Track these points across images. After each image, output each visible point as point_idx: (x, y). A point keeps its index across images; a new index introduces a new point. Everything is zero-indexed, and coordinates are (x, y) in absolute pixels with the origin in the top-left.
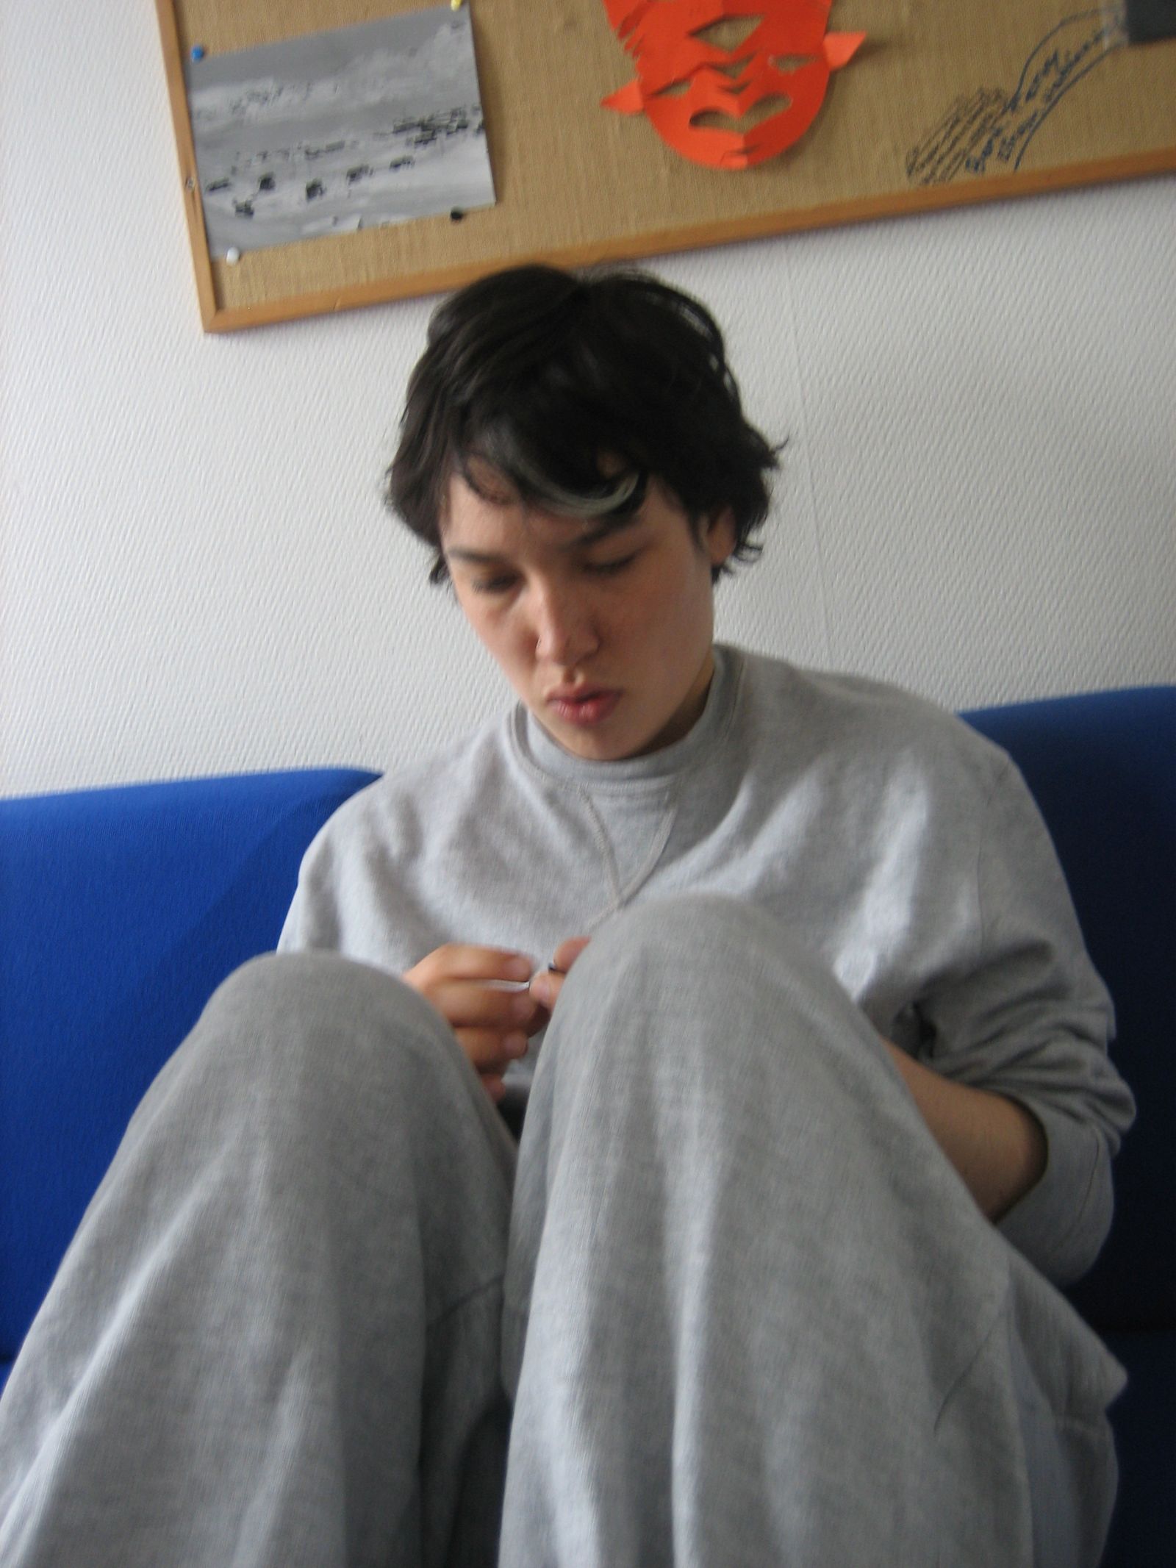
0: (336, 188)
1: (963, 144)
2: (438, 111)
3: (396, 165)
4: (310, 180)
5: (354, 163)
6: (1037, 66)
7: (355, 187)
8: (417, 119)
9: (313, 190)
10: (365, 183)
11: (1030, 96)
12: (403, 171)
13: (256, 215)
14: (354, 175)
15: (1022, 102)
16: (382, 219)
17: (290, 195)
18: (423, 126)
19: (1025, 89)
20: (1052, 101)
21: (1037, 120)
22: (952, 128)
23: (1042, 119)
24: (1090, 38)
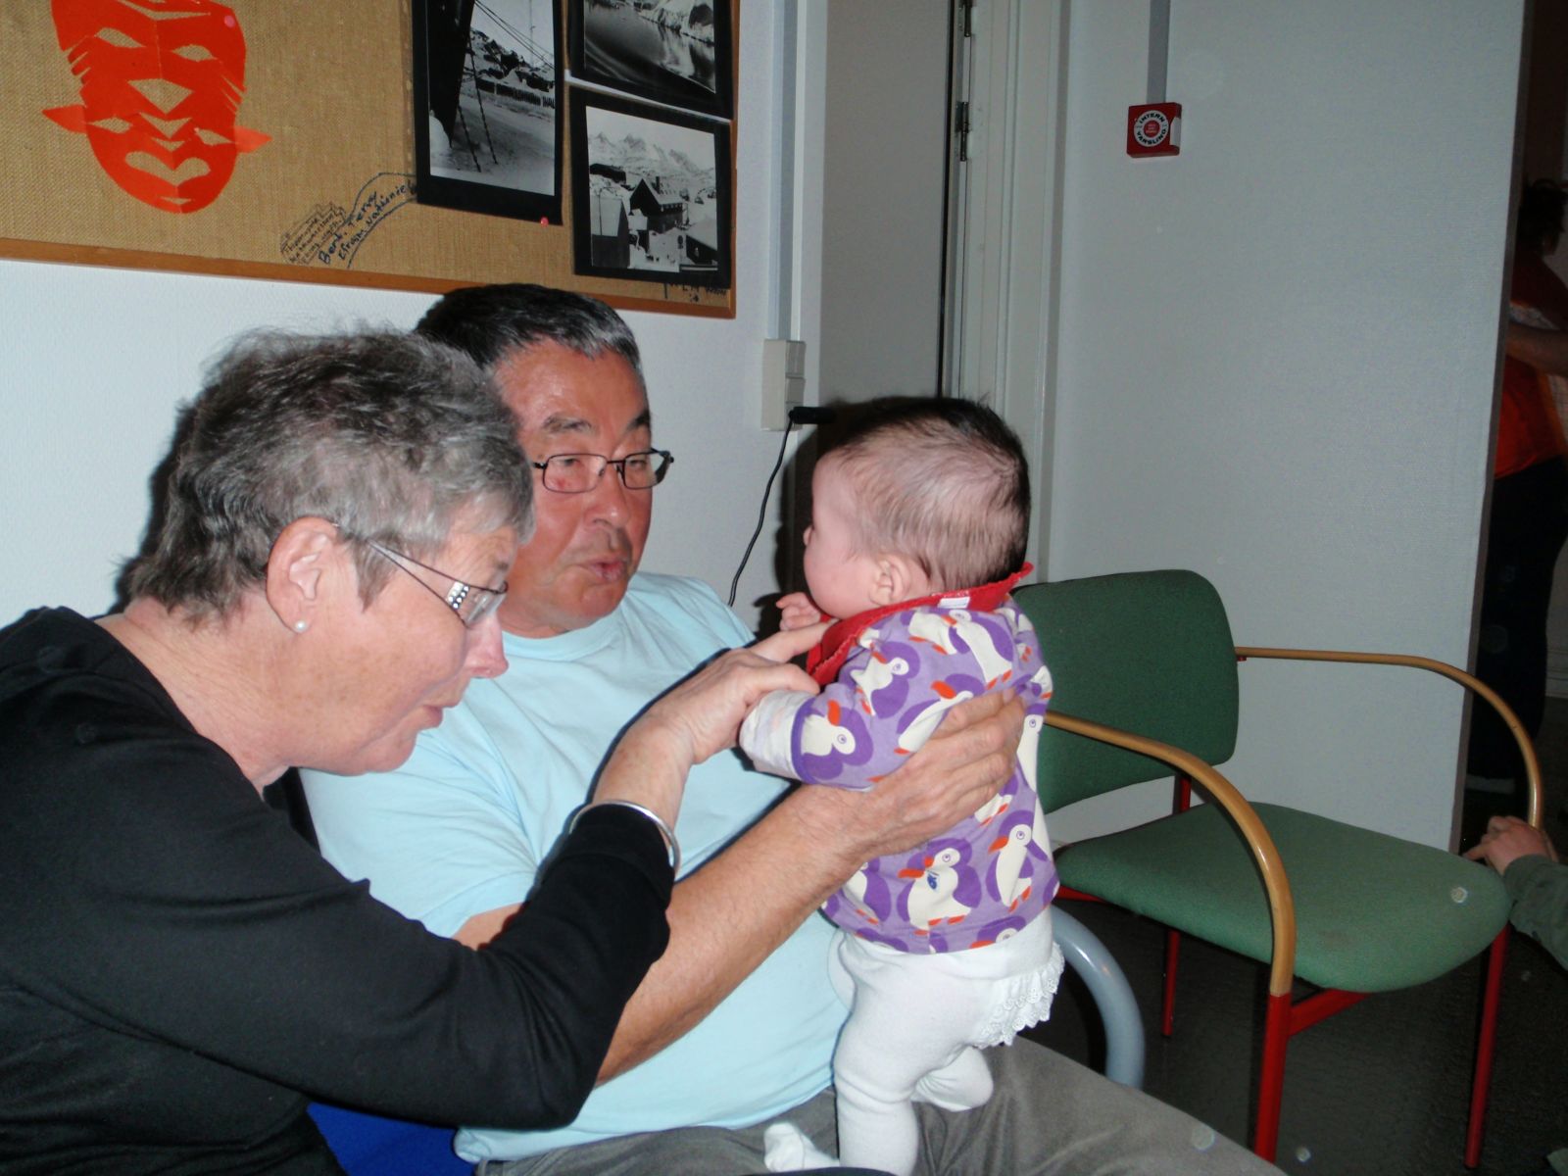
1: (318, 240)
6: (364, 199)
11: (360, 218)
15: (354, 221)
19: (356, 213)
20: (372, 225)
21: (362, 236)
22: (311, 226)
23: (366, 236)
24: (395, 191)
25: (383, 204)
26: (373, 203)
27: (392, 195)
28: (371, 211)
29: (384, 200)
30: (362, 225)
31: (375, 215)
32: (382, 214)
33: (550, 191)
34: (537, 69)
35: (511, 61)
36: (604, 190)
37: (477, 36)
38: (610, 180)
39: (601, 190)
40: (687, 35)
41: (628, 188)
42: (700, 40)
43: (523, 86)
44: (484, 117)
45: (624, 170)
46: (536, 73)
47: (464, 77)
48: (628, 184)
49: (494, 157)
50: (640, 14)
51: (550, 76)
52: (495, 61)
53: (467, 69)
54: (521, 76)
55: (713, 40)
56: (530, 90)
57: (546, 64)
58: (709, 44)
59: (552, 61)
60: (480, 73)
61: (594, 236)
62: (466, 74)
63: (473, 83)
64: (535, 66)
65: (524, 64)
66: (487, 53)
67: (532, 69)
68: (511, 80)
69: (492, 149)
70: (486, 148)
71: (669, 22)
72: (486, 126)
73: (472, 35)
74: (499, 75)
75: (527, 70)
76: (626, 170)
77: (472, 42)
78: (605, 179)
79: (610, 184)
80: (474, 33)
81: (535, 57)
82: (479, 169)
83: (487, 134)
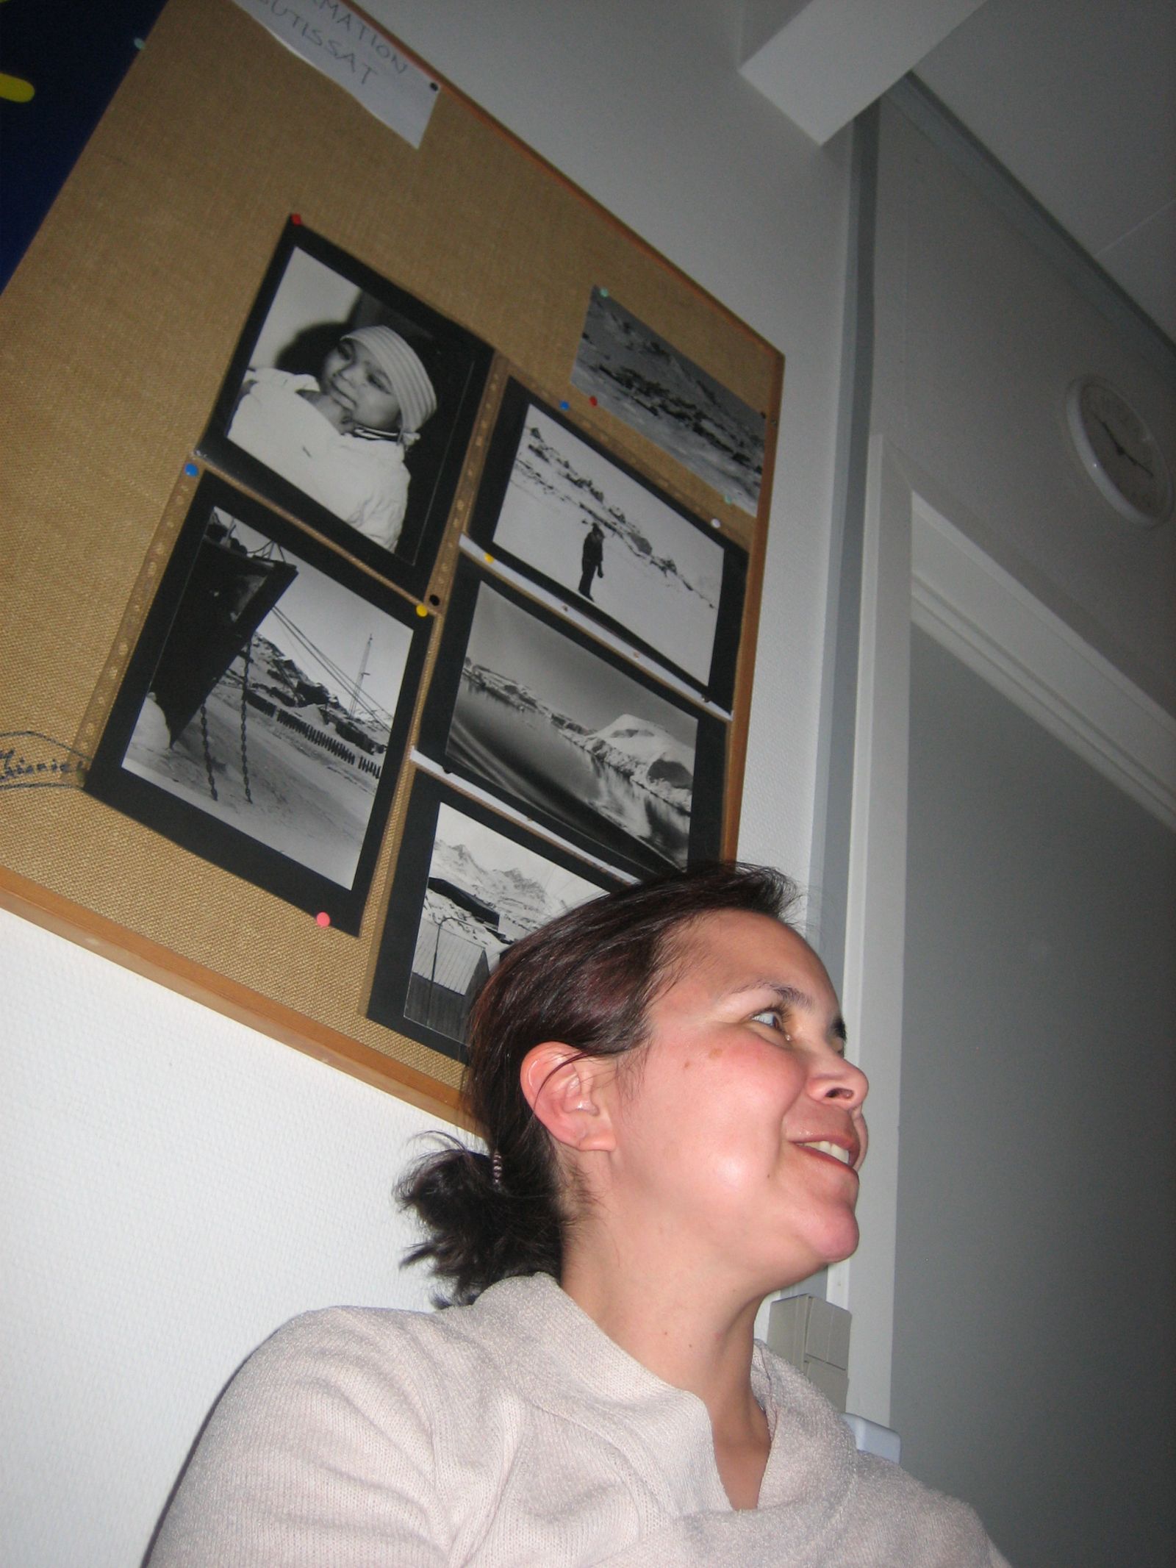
24: (49, 763)
25: (20, 771)
26: (2, 763)
27: (40, 767)
29: (24, 767)
32: (11, 781)
33: (347, 880)
34: (358, 720)
35: (316, 695)
36: (454, 924)
37: (263, 646)
38: (467, 914)
39: (445, 919)
40: (642, 786)
41: (500, 937)
42: (665, 801)
43: (329, 731)
44: (244, 738)
45: (496, 910)
46: (356, 724)
47: (224, 678)
48: (500, 931)
49: (248, 792)
50: (560, 731)
51: (383, 739)
52: (289, 684)
53: (234, 673)
54: (327, 718)
55: (689, 809)
56: (338, 739)
57: (377, 722)
58: (681, 811)
59: (390, 724)
60: (256, 686)
61: (419, 978)
62: (228, 677)
63: (240, 692)
64: (356, 716)
65: (336, 706)
66: (275, 670)
67: (350, 718)
68: (309, 715)
69: (246, 781)
70: (235, 774)
71: (613, 759)
72: (244, 748)
73: (254, 641)
74: (289, 702)
75: (341, 715)
76: (502, 914)
77: (253, 648)
78: (458, 908)
79: (465, 918)
80: (260, 640)
81: (358, 706)
82: (214, 795)
83: (244, 759)
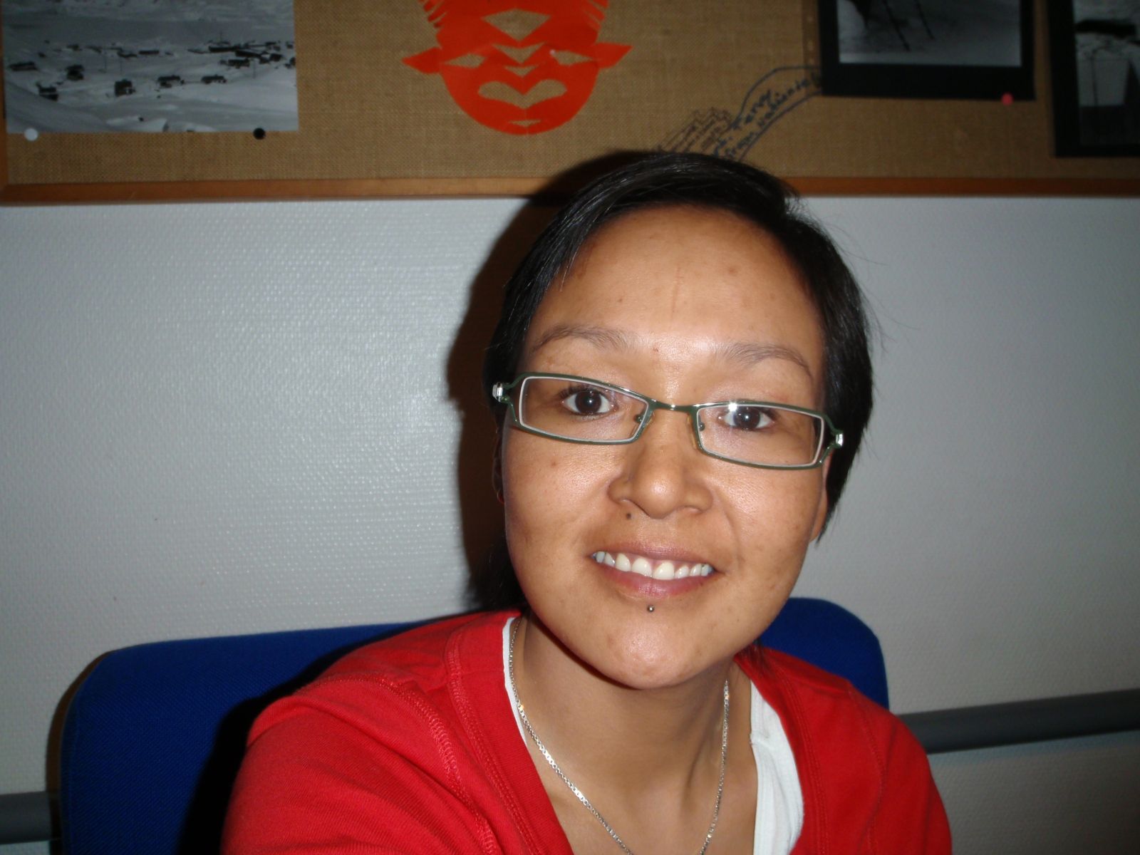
0: (146, 90)
2: (254, 42)
3: (208, 80)
4: (120, 79)
5: (167, 71)
6: (755, 99)
7: (164, 91)
8: (233, 44)
9: (123, 87)
10: (176, 90)
11: (749, 120)
12: (214, 84)
13: (61, 101)
14: (165, 81)
15: (742, 124)
16: (189, 126)
17: (99, 88)
18: (238, 50)
19: (744, 115)
21: (752, 140)
22: (689, 134)
23: (756, 139)
24: (794, 86)
25: (779, 102)
26: (766, 103)
27: (791, 92)
28: (763, 111)
29: (780, 98)
30: (753, 127)
31: (768, 115)
32: (777, 113)
33: (1015, 61)
36: (1100, 51)
38: (1110, 37)
39: (1094, 52)
48: (1138, 38)
49: (929, 32)
61: (1086, 108)
69: (925, 24)
70: (917, 23)
78: (1102, 37)
79: (1110, 42)
82: (907, 47)
83: (919, 5)
